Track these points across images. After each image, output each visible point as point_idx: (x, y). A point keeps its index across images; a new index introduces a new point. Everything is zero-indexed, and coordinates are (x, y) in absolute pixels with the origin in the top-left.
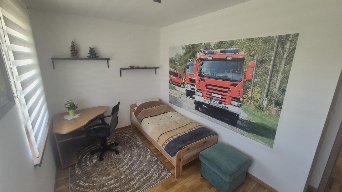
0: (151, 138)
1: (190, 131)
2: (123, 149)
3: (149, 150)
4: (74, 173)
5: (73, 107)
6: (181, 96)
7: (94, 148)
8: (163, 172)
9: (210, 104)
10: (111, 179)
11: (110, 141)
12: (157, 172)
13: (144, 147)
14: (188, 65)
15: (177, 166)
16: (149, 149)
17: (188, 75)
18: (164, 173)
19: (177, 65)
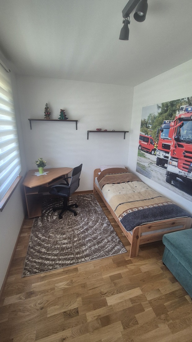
0: (110, 207)
1: (155, 205)
2: (82, 211)
4: (37, 225)
5: (42, 164)
6: (150, 165)
7: (57, 205)
8: (117, 245)
9: (187, 176)
10: (65, 239)
11: (72, 202)
12: (111, 244)
13: (102, 214)
14: (163, 127)
15: (133, 243)
16: (107, 218)
17: (161, 140)
18: (118, 247)
19: (149, 129)
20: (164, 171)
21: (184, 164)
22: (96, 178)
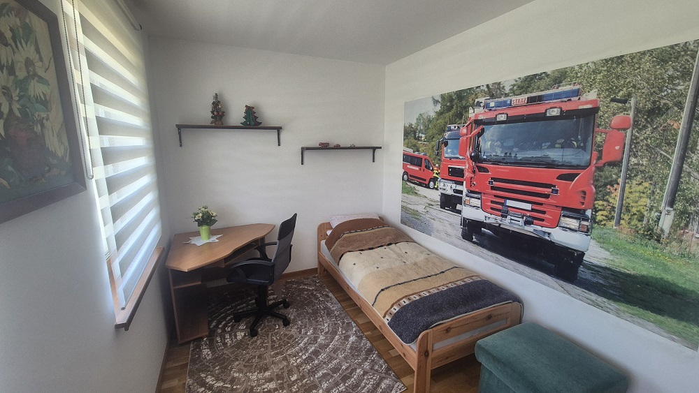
0: (359, 298)
1: (450, 285)
2: (299, 315)
3: (354, 324)
4: (199, 357)
5: (207, 220)
6: (428, 209)
7: (242, 307)
8: (385, 378)
9: (500, 224)
10: (270, 380)
11: (275, 296)
12: (371, 378)
13: (343, 315)
14: (446, 137)
15: (419, 368)
16: (354, 322)
17: (445, 161)
18: (387, 382)
19: (421, 141)
20: (456, 219)
21: (492, 202)
22: (323, 242)
